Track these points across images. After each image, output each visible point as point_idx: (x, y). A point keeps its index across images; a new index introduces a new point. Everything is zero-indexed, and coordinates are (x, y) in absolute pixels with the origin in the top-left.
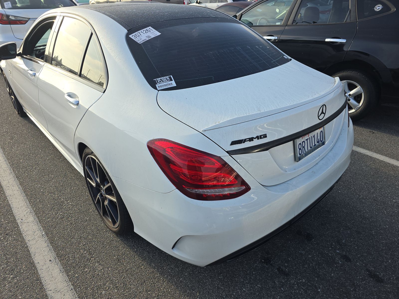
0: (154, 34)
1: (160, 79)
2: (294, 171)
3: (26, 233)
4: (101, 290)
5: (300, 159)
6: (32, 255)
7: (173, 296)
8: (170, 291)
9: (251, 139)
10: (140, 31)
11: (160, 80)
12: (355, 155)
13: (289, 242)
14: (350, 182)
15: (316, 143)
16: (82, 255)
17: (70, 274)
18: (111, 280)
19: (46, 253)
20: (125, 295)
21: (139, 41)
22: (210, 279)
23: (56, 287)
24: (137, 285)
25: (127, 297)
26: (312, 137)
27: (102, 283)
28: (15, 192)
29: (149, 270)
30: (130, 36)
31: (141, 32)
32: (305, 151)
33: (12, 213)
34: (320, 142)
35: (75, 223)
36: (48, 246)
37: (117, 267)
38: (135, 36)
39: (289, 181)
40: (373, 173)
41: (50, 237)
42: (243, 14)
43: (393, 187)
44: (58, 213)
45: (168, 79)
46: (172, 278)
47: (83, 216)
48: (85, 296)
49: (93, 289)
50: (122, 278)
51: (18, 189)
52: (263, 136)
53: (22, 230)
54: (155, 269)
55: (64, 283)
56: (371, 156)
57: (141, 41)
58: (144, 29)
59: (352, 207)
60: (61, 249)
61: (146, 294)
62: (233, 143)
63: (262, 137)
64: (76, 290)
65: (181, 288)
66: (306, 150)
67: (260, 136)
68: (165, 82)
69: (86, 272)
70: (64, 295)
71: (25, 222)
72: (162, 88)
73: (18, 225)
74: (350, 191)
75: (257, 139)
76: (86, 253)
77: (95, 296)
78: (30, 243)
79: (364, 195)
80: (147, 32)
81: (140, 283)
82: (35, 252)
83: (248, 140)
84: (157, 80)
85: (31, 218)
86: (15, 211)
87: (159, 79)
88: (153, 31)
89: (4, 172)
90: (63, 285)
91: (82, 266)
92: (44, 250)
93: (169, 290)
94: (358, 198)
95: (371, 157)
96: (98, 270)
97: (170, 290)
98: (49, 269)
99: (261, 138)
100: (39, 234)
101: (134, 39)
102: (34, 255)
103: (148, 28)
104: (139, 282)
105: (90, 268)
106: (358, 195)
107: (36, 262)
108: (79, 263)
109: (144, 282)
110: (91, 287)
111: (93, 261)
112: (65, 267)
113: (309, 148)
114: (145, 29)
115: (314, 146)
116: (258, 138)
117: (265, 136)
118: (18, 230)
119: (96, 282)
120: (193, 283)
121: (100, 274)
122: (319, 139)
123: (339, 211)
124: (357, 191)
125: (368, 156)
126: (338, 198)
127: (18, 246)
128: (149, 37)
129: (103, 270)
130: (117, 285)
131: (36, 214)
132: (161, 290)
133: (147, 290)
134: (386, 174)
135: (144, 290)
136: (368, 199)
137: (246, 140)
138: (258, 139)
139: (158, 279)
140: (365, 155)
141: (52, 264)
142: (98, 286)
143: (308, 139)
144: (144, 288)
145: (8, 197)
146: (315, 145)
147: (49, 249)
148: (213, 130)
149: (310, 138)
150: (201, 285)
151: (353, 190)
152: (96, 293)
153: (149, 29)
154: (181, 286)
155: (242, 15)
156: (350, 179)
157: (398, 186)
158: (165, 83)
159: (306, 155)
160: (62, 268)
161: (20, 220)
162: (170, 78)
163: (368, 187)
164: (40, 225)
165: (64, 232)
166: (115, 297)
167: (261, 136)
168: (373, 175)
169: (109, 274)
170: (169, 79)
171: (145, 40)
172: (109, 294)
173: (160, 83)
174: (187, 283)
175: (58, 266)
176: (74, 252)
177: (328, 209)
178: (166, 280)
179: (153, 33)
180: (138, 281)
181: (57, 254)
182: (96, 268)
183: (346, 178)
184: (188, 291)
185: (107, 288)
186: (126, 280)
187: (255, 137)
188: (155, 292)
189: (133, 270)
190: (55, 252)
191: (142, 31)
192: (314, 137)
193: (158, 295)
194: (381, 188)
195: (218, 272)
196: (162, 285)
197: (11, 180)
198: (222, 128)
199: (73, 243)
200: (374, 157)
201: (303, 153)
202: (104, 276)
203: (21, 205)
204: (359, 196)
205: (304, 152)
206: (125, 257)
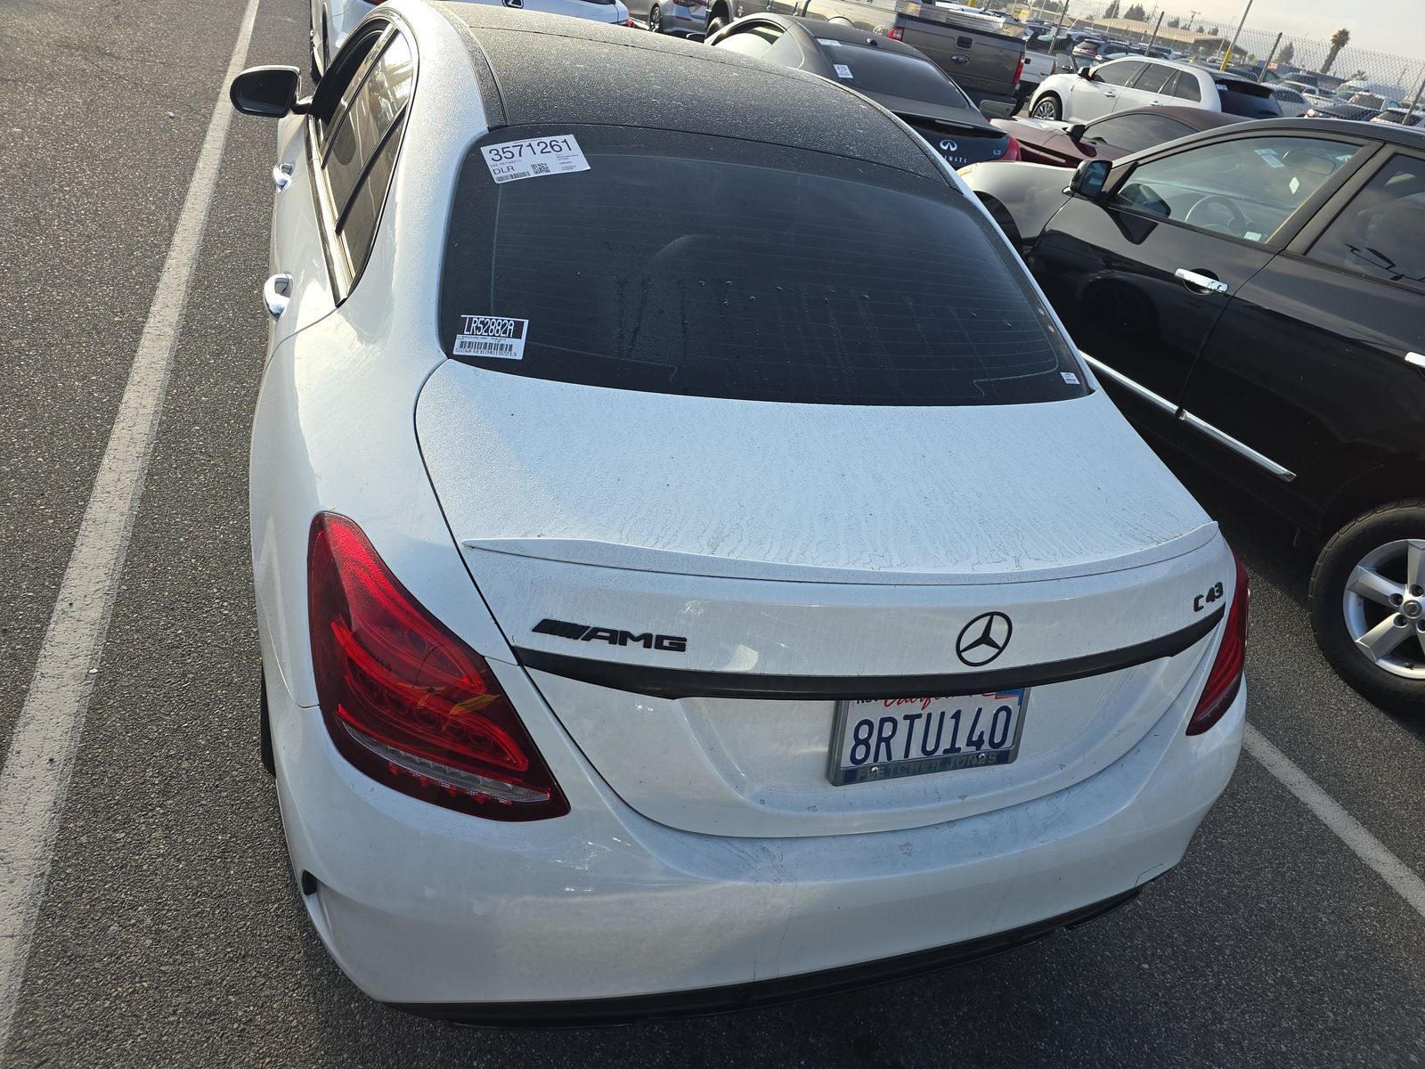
0: (567, 165)
1: (482, 318)
2: (808, 814)
3: (52, 649)
4: (113, 919)
5: (850, 777)
6: (20, 723)
7: (290, 1048)
8: (295, 1027)
9: (619, 638)
10: (525, 142)
11: (482, 322)
12: (1323, 853)
13: (803, 1063)
14: (1220, 950)
15: (961, 743)
16: (142, 784)
17: (72, 825)
18: (160, 903)
19: (57, 734)
20: (162, 968)
21: (502, 174)
22: (443, 1052)
23: (10, 847)
24: (216, 954)
25: (162, 979)
26: (943, 714)
27: (131, 898)
28: (114, 517)
29: (283, 926)
30: (485, 150)
31: (530, 145)
32: (889, 757)
33: (63, 574)
34: (986, 746)
35: (194, 679)
36: (77, 714)
37: (204, 870)
38: (501, 153)
39: (779, 843)
40: (1348, 957)
41: (100, 689)
42: (1141, 162)
43: (1394, 1051)
44: (173, 625)
45: (509, 327)
46: (329, 988)
47: (231, 666)
48: (59, 912)
49: (93, 902)
50: (194, 912)
51: (126, 510)
52: (670, 643)
53: (50, 634)
54: (302, 933)
55: (36, 847)
56: (1394, 884)
57: (509, 173)
58: (543, 139)
59: (1153, 1049)
60: (101, 740)
61: (217, 999)
62: (547, 627)
63: (666, 643)
64: (50, 882)
65: (330, 1034)
66: (898, 755)
67: (658, 637)
68: (494, 335)
69: (112, 842)
70: (11, 882)
71: (74, 614)
72: (470, 351)
73: (50, 618)
74: (1191, 984)
75: (642, 642)
76: (157, 782)
77: (84, 927)
78: (44, 682)
79: (1240, 1026)
80: (549, 149)
81: (229, 952)
82: (33, 718)
83: (608, 635)
84: (471, 319)
85: (96, 611)
86: (72, 572)
87: (478, 319)
88: (570, 153)
89: (128, 447)
90: (32, 850)
91: (116, 819)
92: (59, 720)
93: (295, 1021)
94: (1204, 1025)
95: (1387, 887)
96: (148, 851)
97: (295, 1023)
98: (29, 785)
99: (659, 646)
100: (79, 668)
101: (489, 162)
102: (27, 724)
103: (560, 138)
104: (229, 950)
105: (135, 834)
106: (1214, 1012)
107: (15, 746)
108: (115, 805)
109: (244, 957)
110: (94, 894)
111: (156, 819)
112: (74, 798)
113: (915, 753)
114: (547, 140)
115: (946, 751)
116: (647, 640)
117: (679, 645)
118: (40, 630)
119: (115, 886)
120: (379, 1039)
121: (145, 867)
122: (982, 733)
123: (1082, 1041)
124: (1223, 997)
125: (1378, 876)
126: (1119, 989)
127: (6, 676)
128: (542, 167)
129: (161, 859)
130: (165, 927)
131: (117, 604)
132: (272, 1008)
133: (232, 987)
134: (1406, 984)
135: (225, 982)
136: (1242, 1049)
137: (600, 634)
138: (647, 645)
139: (290, 970)
140: (1367, 867)
141: (51, 772)
142: (114, 903)
143: (919, 716)
144: (228, 976)
145: (85, 524)
146: (953, 749)
147: (71, 726)
148: (499, 555)
149: (929, 715)
150: (398, 1055)
151: (1205, 986)
152: (93, 919)
153: (565, 141)
154: (337, 1027)
155: (1134, 166)
156: (1229, 936)
157: (1419, 1056)
158: (489, 340)
159: (892, 771)
160: (65, 798)
161: (65, 605)
162: (519, 326)
163: (1282, 1004)
164: (104, 641)
165: (147, 693)
166: (132, 958)
167: (660, 638)
168: (1341, 965)
169: (168, 879)
170: (512, 328)
171: (524, 174)
172: (123, 941)
173: (473, 334)
174: (363, 1028)
175: (59, 785)
176: (127, 767)
177: (1048, 1010)
178: (306, 985)
179: (566, 157)
180: (229, 943)
181: (82, 750)
182: (149, 842)
183: (1211, 927)
184: (345, 1056)
185: (133, 921)
186: (199, 926)
187: (636, 633)
188: (249, 1007)
189: (239, 902)
190: (83, 739)
191: (534, 142)
192: (957, 716)
193: (250, 1020)
194: (1334, 1030)
195: (485, 1042)
196: (286, 994)
197: (129, 475)
198: (527, 560)
199: (146, 737)
200: (1402, 891)
201: (876, 759)
202: (150, 880)
203: (98, 561)
204: (1218, 1019)
205: (883, 757)
206: (249, 848)
